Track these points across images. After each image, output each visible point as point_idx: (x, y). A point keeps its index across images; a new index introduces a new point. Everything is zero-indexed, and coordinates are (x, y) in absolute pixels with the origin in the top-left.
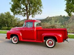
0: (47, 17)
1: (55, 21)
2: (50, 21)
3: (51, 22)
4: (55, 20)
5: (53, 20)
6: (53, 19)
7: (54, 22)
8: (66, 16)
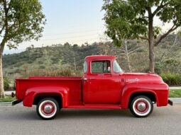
0: (29, 49)
1: (52, 59)
2: (38, 60)
3: (40, 63)
4: (52, 56)
5: (47, 57)
6: (46, 52)
7: (49, 61)
8: (81, 46)
